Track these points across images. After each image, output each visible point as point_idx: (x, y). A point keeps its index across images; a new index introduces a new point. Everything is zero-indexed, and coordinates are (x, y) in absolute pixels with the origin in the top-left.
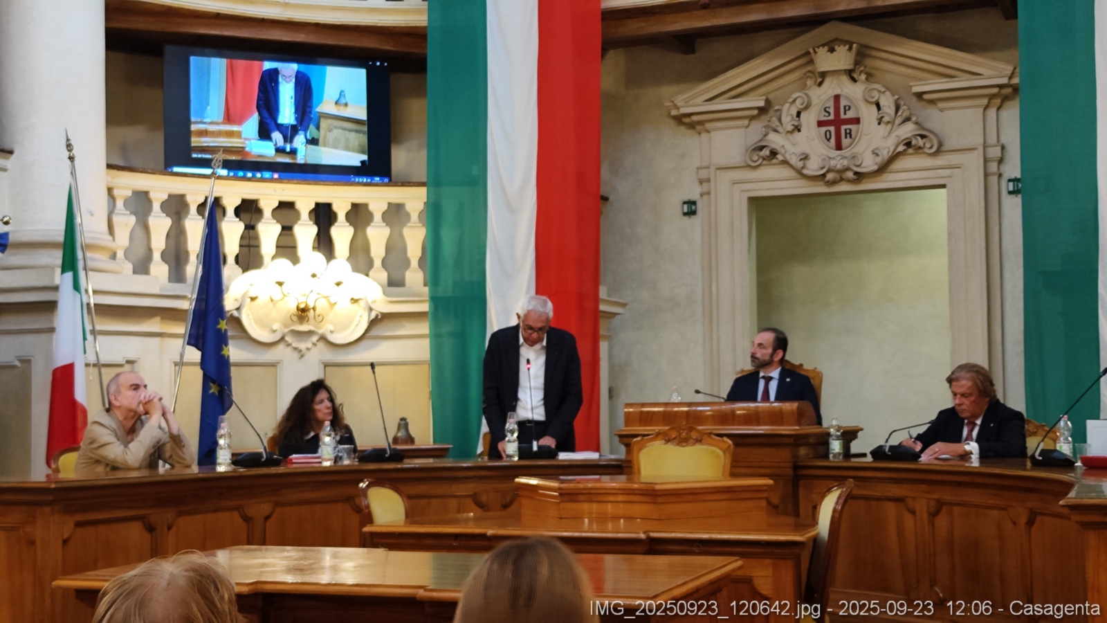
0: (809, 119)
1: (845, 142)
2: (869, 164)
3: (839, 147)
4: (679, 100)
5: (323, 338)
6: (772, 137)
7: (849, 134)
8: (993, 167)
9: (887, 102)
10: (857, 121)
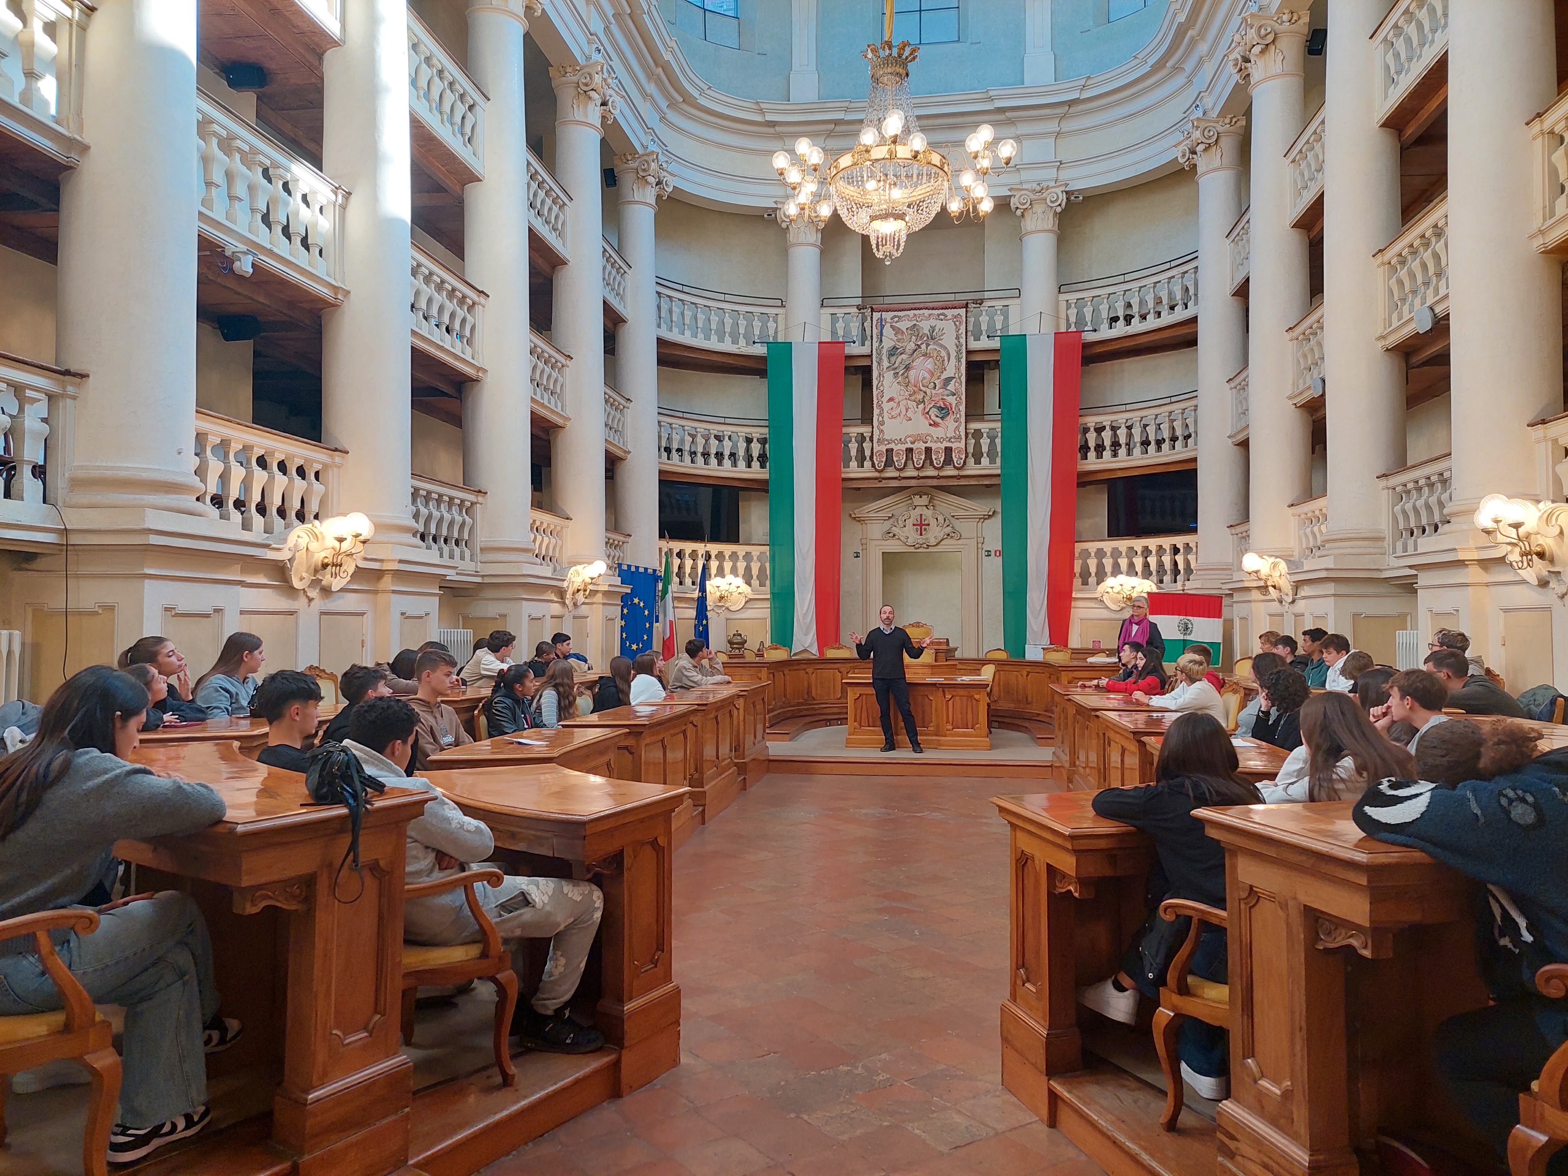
0: (909, 523)
1: (923, 533)
2: (933, 542)
3: (921, 535)
4: (856, 511)
5: (727, 608)
6: (894, 528)
7: (925, 530)
8: (980, 545)
9: (941, 518)
10: (928, 525)
